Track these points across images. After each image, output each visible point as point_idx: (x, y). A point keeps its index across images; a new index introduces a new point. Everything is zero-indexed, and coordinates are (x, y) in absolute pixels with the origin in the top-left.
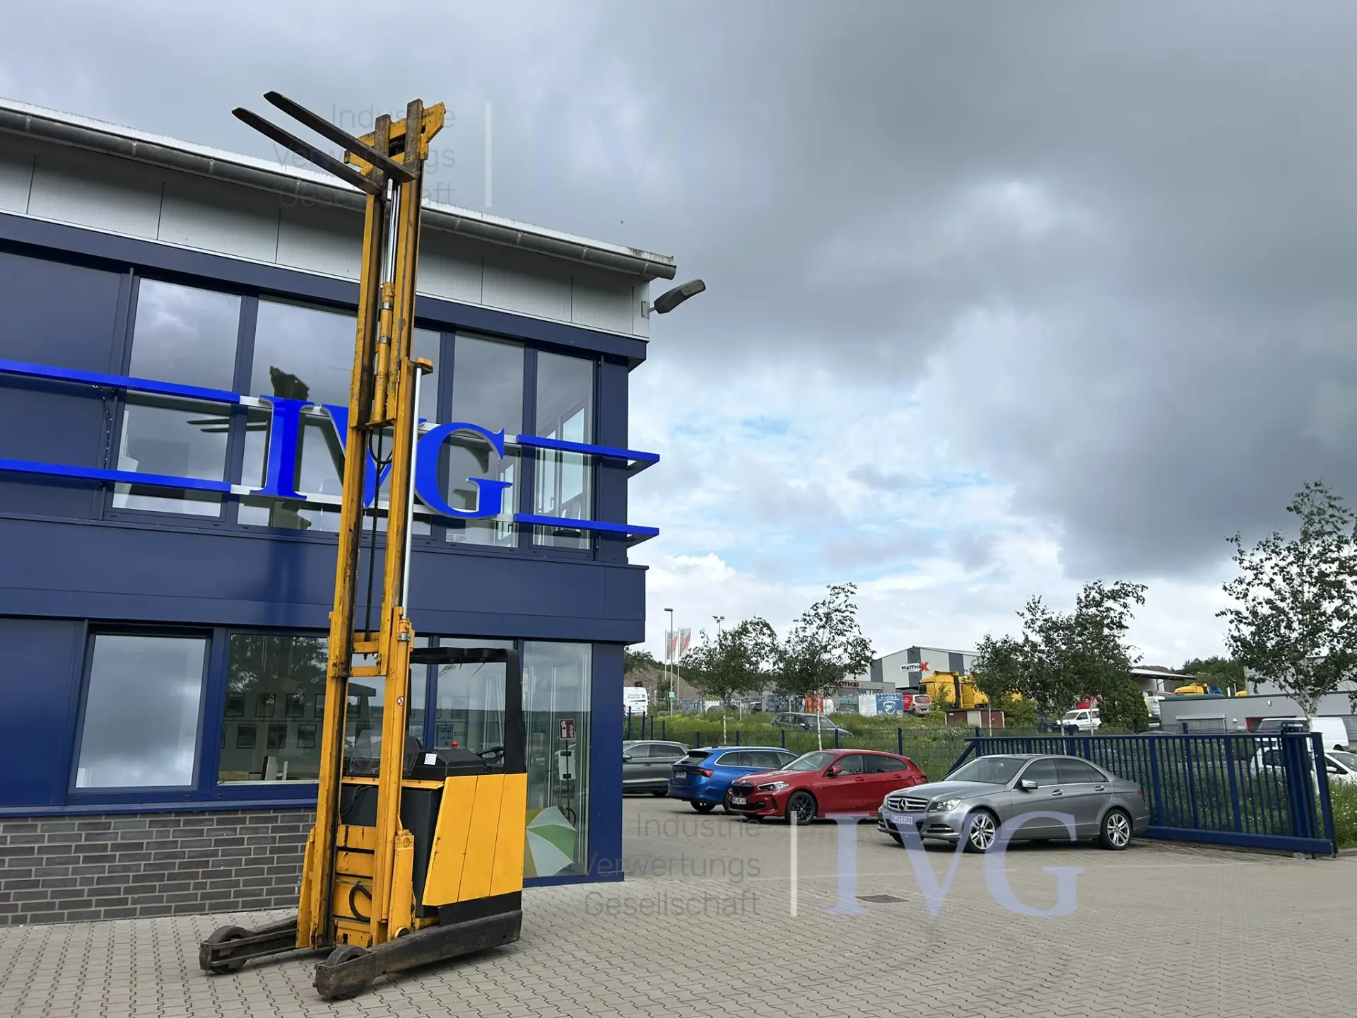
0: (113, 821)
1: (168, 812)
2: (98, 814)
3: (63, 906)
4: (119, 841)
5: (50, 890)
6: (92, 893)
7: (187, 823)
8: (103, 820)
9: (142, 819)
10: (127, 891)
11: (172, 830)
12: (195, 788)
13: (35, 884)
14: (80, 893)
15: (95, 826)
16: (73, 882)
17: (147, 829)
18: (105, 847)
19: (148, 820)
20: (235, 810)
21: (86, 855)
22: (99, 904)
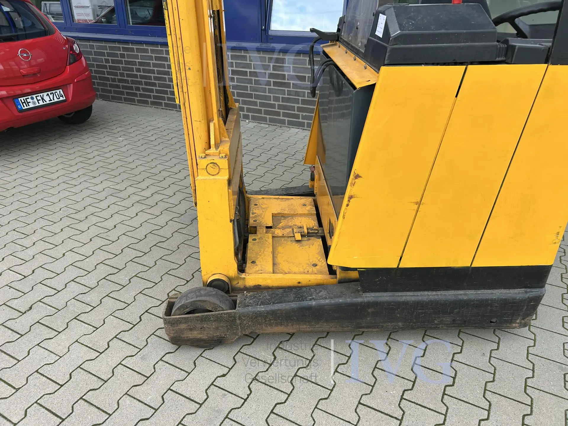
3: (266, 112)
5: (258, 101)
6: (280, 107)
10: (300, 109)
13: (250, 96)
14: (273, 106)
16: (269, 98)
21: (274, 80)
22: (285, 115)
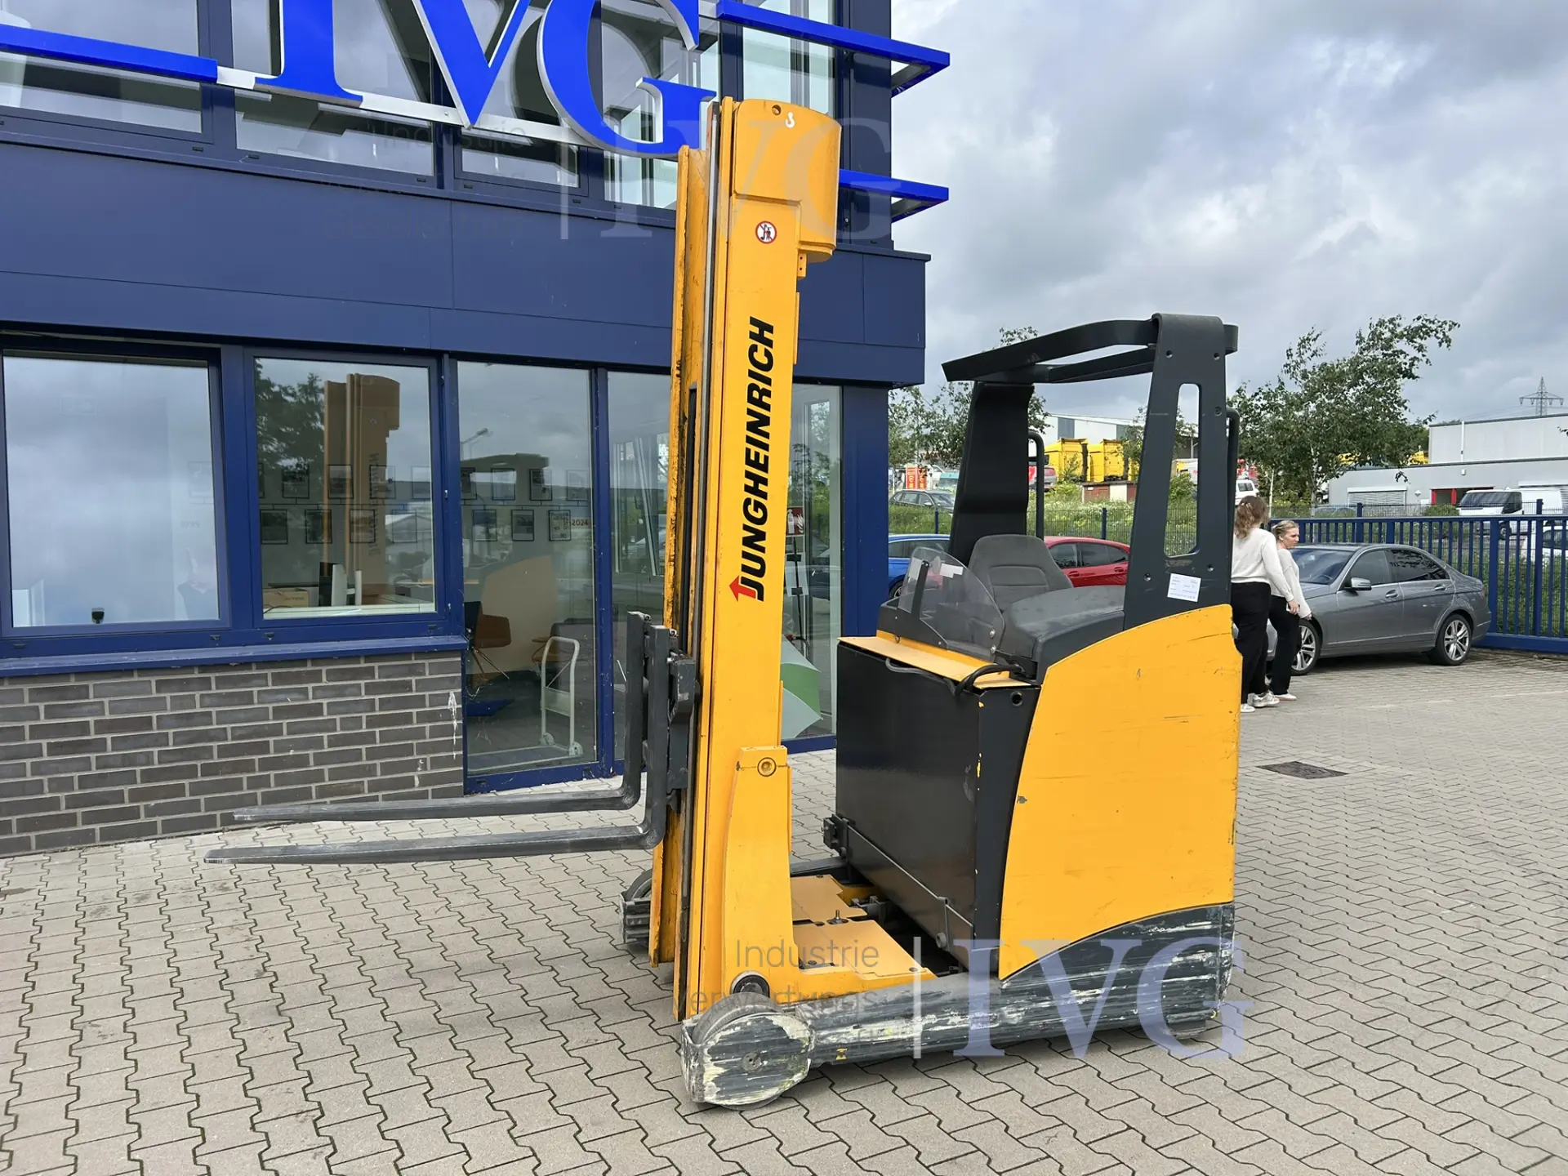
0: (91, 684)
1: (187, 666)
2: (63, 673)
4: (108, 716)
7: (221, 682)
8: (73, 682)
9: (141, 679)
11: (197, 694)
12: (228, 625)
15: (62, 693)
17: (155, 695)
18: (83, 728)
19: (153, 680)
20: (300, 659)
